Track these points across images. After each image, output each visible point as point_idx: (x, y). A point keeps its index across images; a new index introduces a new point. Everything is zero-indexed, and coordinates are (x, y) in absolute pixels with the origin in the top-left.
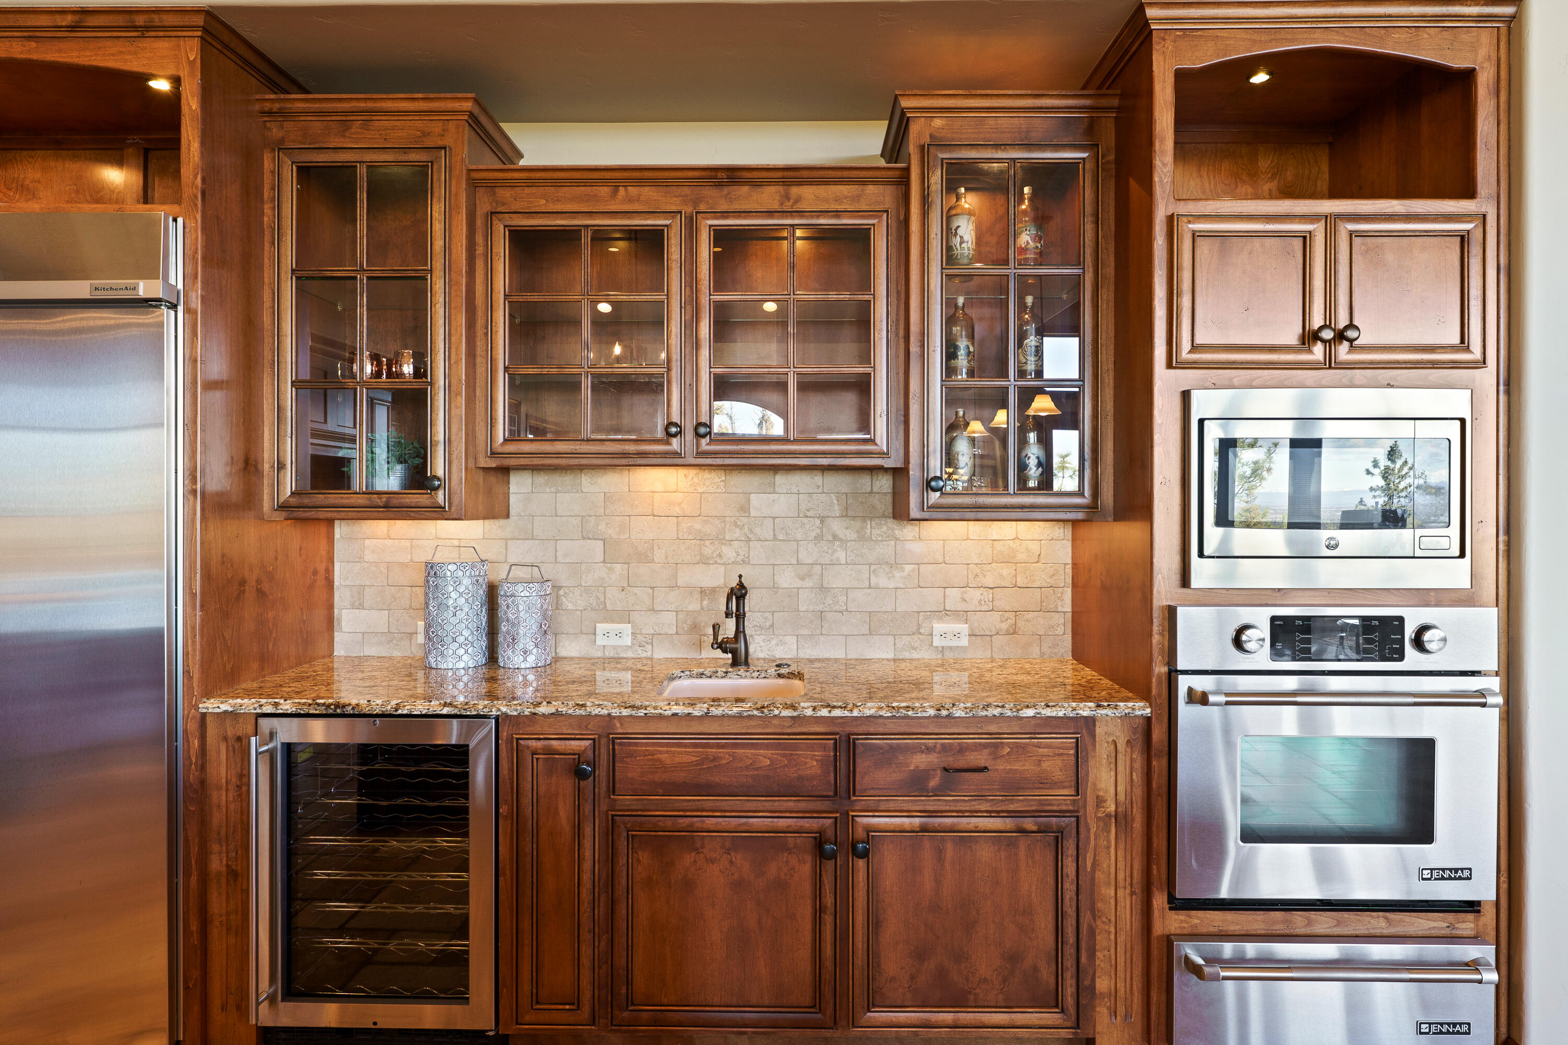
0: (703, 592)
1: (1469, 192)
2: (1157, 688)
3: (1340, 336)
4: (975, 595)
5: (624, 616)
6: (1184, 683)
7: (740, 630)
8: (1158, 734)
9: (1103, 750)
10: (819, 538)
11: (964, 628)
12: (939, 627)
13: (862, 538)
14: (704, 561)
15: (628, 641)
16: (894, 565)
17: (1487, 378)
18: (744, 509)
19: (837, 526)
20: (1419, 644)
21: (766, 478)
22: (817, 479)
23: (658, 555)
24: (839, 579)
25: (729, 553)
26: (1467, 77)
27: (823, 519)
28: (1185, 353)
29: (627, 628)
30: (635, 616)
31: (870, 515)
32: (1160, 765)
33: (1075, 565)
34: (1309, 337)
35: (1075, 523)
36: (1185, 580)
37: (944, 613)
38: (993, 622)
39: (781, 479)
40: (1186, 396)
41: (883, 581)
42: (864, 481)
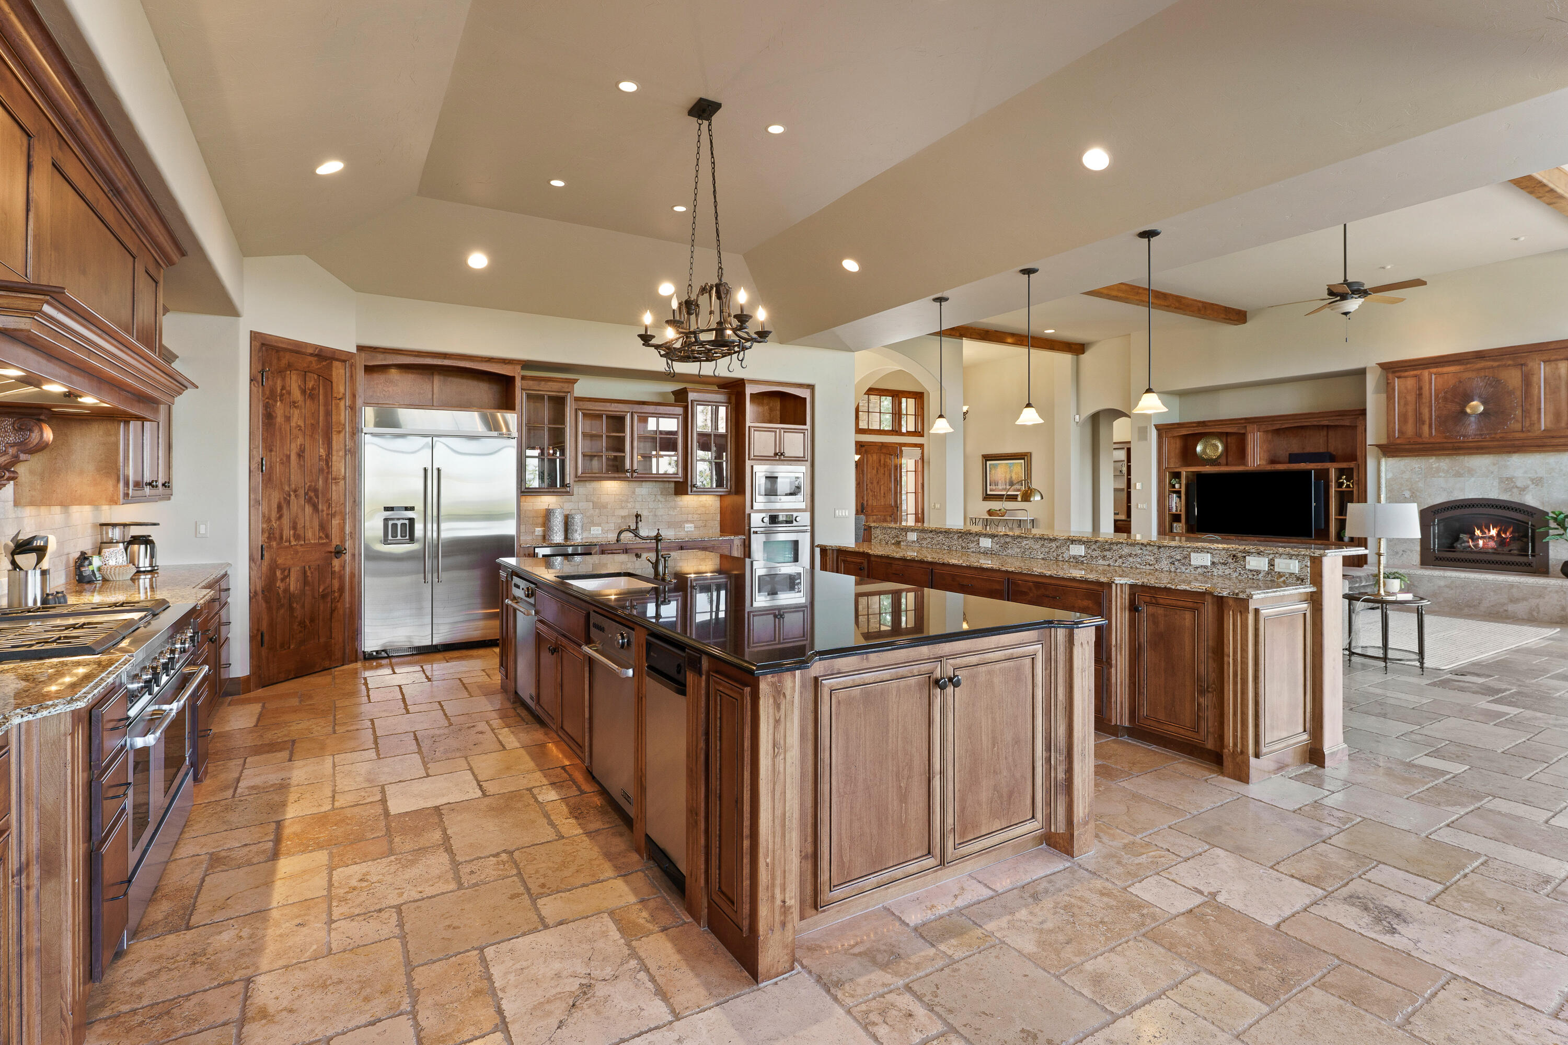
0: (622, 517)
1: (805, 424)
2: (747, 532)
3: (782, 454)
4: (696, 516)
5: (599, 525)
6: (752, 530)
7: (637, 527)
8: (747, 542)
9: (735, 547)
10: (654, 501)
11: (692, 525)
12: (686, 525)
13: (666, 501)
14: (622, 508)
15: (600, 532)
16: (675, 508)
17: (808, 463)
18: (634, 493)
19: (659, 497)
20: (796, 520)
21: (640, 483)
22: (654, 484)
23: (609, 506)
24: (660, 512)
25: (629, 505)
26: (805, 399)
27: (655, 495)
28: (752, 457)
29: (600, 528)
30: (602, 525)
31: (668, 494)
32: (747, 549)
33: (721, 507)
34: (776, 454)
35: (721, 496)
36: (752, 508)
37: (688, 521)
38: (700, 523)
39: (644, 484)
40: (752, 466)
41: (671, 513)
42: (667, 485)
